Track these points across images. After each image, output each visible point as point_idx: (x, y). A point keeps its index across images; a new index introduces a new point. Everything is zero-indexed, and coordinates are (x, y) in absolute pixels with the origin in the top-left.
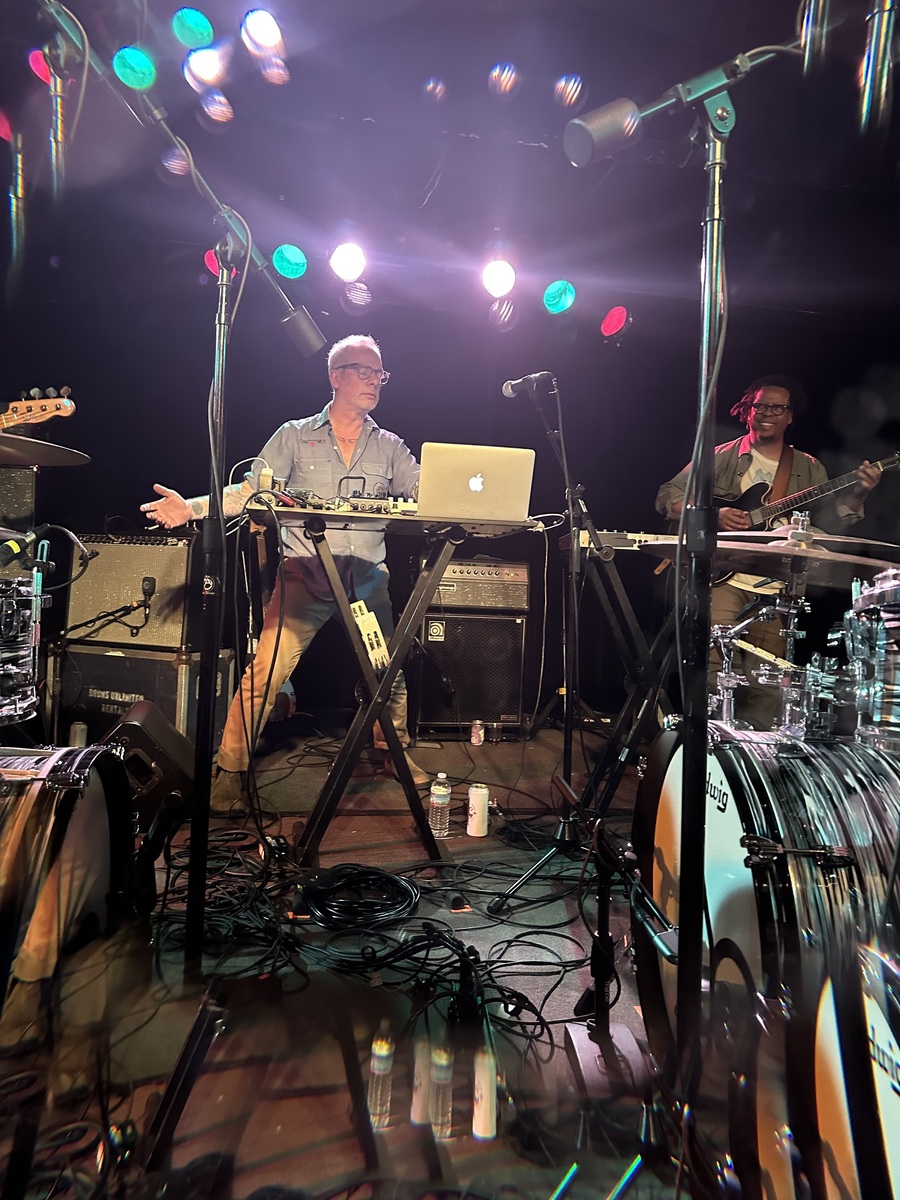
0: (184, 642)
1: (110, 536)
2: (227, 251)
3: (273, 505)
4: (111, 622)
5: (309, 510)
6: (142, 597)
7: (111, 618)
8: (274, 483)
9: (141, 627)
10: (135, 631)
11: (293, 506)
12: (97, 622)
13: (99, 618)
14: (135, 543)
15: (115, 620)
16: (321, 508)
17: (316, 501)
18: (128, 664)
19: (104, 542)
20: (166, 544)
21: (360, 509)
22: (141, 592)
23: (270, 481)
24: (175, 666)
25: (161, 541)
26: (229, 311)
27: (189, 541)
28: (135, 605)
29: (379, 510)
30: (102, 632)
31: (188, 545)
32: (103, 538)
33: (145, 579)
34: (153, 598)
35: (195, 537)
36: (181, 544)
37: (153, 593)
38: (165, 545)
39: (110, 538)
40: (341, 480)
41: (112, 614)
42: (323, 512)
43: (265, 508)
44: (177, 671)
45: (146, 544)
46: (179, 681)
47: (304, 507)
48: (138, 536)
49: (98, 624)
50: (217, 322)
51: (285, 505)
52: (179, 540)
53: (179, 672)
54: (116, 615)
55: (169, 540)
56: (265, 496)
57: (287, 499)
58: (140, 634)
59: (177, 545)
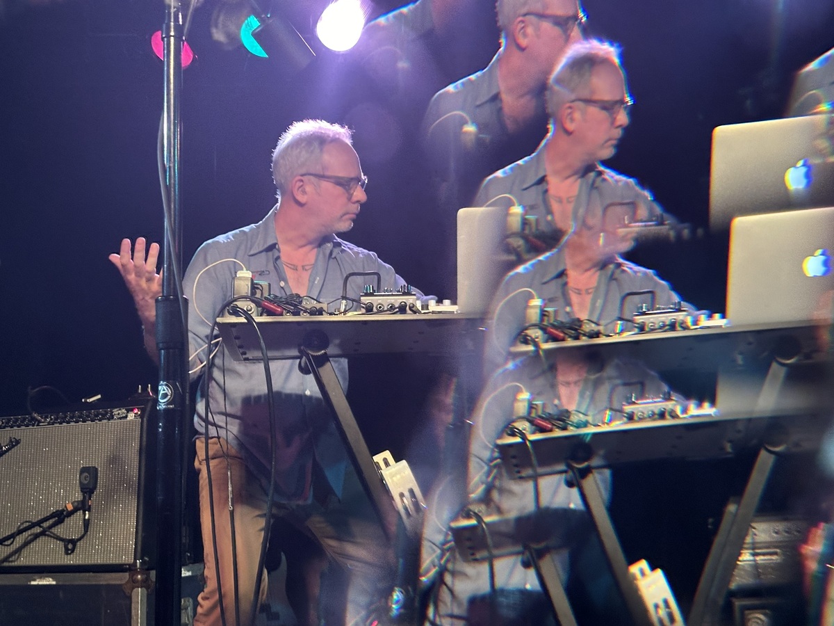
0: (139, 555)
1: (35, 415)
4: (36, 536)
5: (304, 317)
6: (78, 496)
7: (37, 530)
8: (254, 287)
9: (80, 539)
10: (70, 545)
11: (281, 315)
12: (17, 538)
13: (20, 532)
14: (68, 422)
15: (43, 533)
17: (309, 304)
18: (61, 595)
19: (27, 426)
20: (112, 417)
21: (375, 310)
22: (78, 488)
23: (250, 284)
24: (127, 591)
25: (104, 416)
27: (143, 411)
28: (70, 507)
29: (402, 309)
30: (25, 552)
31: (142, 416)
32: (25, 419)
33: (84, 470)
34: (94, 497)
36: (131, 416)
37: (95, 488)
38: (109, 419)
39: (33, 419)
40: (347, 278)
41: (39, 523)
42: (325, 318)
43: (243, 320)
44: (130, 598)
45: (84, 421)
46: (133, 612)
47: (296, 313)
49: (19, 540)
52: (128, 411)
53: (134, 599)
54: (46, 525)
55: (116, 411)
56: (243, 305)
58: (77, 550)
59: (126, 417)
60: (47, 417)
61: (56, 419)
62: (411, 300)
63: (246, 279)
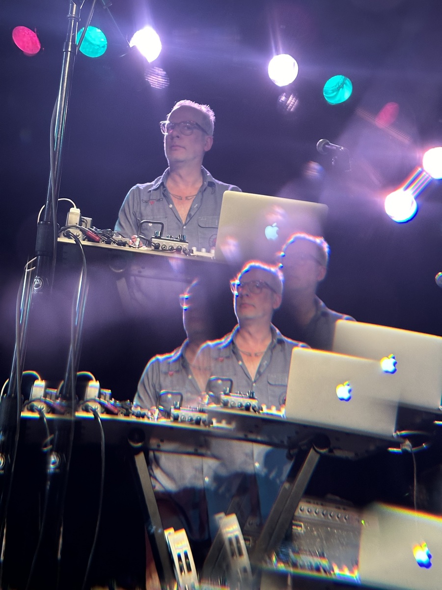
3: (81, 239)
5: (113, 246)
11: (99, 242)
16: (124, 246)
21: (160, 248)
42: (127, 248)
43: (72, 241)
47: (108, 243)
51: (90, 239)
56: (73, 231)
57: (93, 235)
62: (184, 245)
63: (77, 214)
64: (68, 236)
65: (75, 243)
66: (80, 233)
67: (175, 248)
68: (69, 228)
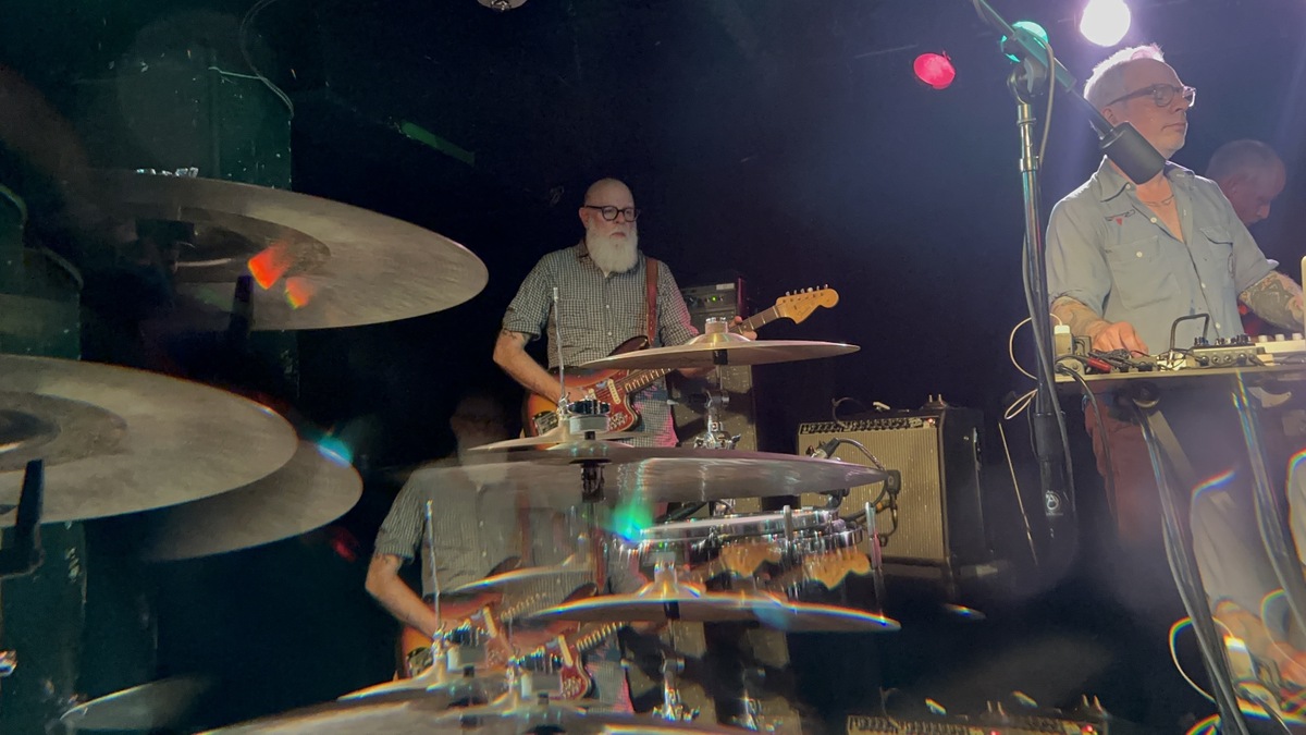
0: (948, 553)
1: (839, 423)
2: (1026, 81)
3: (1081, 372)
5: (1133, 374)
8: (1075, 342)
9: (891, 533)
10: (883, 540)
11: (1108, 372)
14: (869, 429)
16: (1151, 370)
17: (1138, 359)
19: (833, 431)
20: (908, 426)
21: (1211, 364)
23: (1070, 340)
25: (901, 424)
26: (1035, 150)
27: (937, 420)
28: (880, 507)
29: (1241, 362)
31: (937, 426)
32: (830, 426)
33: (888, 474)
34: (899, 497)
35: (943, 414)
36: (926, 425)
37: (899, 488)
38: (906, 427)
39: (838, 425)
40: (1175, 325)
42: (1154, 373)
43: (1070, 379)
45: (883, 429)
47: (1124, 370)
48: (872, 420)
50: (1022, 168)
51: (1095, 370)
52: (923, 420)
55: (911, 420)
56: (1068, 363)
57: (1099, 364)
58: (889, 543)
59: (922, 426)
60: (849, 424)
61: (858, 426)
62: (1248, 350)
63: (1066, 335)
64: (1062, 371)
65: (1073, 380)
66: (1079, 363)
67: (1235, 358)
68: (1062, 359)
